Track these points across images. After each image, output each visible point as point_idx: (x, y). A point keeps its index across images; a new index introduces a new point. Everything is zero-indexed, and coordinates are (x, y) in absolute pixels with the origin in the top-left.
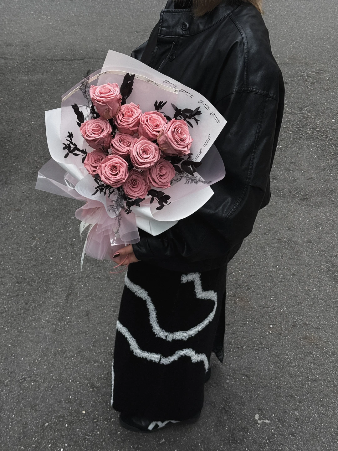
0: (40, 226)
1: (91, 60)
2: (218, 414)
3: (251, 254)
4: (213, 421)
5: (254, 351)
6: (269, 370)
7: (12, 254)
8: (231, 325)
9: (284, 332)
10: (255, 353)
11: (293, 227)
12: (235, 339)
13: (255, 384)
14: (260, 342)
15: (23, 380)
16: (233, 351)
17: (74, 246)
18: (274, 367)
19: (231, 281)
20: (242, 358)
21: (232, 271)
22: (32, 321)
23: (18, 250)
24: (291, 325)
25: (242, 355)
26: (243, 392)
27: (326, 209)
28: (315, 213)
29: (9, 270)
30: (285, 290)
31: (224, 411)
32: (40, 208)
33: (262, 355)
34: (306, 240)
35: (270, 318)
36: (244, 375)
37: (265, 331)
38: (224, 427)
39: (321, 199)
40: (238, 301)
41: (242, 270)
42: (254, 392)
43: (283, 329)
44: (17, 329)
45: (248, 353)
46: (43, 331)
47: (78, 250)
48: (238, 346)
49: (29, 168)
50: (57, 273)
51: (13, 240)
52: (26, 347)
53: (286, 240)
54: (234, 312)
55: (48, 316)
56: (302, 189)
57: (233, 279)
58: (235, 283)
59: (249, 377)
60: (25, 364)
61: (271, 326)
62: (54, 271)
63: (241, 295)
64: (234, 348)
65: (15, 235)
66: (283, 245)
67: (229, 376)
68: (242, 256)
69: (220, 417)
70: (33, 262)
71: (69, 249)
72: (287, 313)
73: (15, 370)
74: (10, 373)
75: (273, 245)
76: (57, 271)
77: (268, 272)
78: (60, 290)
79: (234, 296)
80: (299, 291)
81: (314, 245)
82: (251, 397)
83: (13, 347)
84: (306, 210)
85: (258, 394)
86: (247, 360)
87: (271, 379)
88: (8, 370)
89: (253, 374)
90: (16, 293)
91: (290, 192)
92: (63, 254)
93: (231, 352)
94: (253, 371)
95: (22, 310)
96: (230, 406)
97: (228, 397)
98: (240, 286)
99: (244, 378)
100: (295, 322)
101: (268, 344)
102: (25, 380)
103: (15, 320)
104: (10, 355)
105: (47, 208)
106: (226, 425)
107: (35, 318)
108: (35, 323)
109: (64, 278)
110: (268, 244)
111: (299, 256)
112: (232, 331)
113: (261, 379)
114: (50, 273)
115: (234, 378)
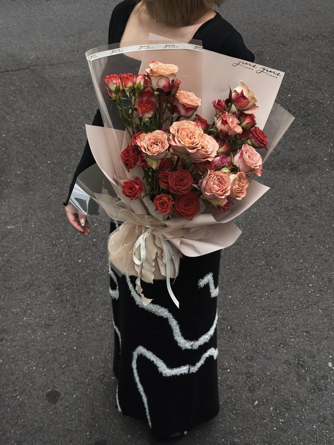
0: (55, 233)
1: (37, 68)
2: (295, 370)
3: (267, 225)
4: (294, 377)
5: (305, 310)
6: (324, 323)
7: (39, 264)
8: (275, 291)
9: (324, 288)
10: (306, 311)
11: (293, 195)
12: (283, 302)
13: (318, 337)
14: (306, 301)
15: (102, 377)
16: (286, 313)
17: (97, 245)
18: (327, 320)
19: (259, 252)
20: (296, 318)
21: (256, 243)
22: (87, 321)
23: (43, 259)
24: (327, 281)
25: (295, 315)
26: (309, 346)
27: (316, 175)
28: (308, 180)
29: (42, 279)
30: (309, 252)
31: (299, 366)
32: (48, 216)
33: (313, 312)
34: (309, 204)
35: (307, 278)
36: (304, 332)
37: (307, 290)
38: (306, 380)
39: (308, 167)
40: (273, 268)
41: (264, 240)
42: (319, 343)
43: (322, 285)
44: (76, 331)
45: (300, 312)
46: (102, 329)
47: (103, 248)
48: (289, 308)
49: (20, 179)
50: (92, 273)
51: (34, 250)
52: (92, 347)
53: (292, 207)
54: (273, 279)
55: (101, 315)
56: (288, 160)
57: (259, 250)
58: (263, 253)
59: (309, 333)
60: (98, 361)
61: (311, 285)
62: (88, 273)
63: (273, 263)
64: (286, 310)
65: (34, 245)
66: (292, 213)
67: (292, 335)
68: (259, 229)
69: (299, 372)
70: (63, 267)
71: (94, 249)
72: (319, 271)
73: (91, 369)
74: (87, 373)
75: (283, 214)
76: (91, 272)
77: (288, 238)
78: (102, 289)
79: (268, 265)
80: (322, 250)
81: (318, 207)
82: (318, 349)
83: (79, 349)
84: (299, 178)
85: (323, 345)
86: (302, 318)
87: (329, 330)
88: (84, 370)
89: (312, 329)
90: (59, 299)
91: (278, 164)
92: (90, 255)
93: (284, 314)
94: (310, 327)
95: (73, 313)
96: (303, 360)
97: (298, 353)
98: (268, 255)
99: (306, 334)
100: (330, 277)
101: (314, 301)
102: (104, 376)
103: (70, 324)
104: (80, 357)
105: (54, 214)
106: (306, 378)
107: (89, 319)
108: (91, 323)
109: (101, 278)
110: (278, 214)
111: (309, 220)
112: (278, 296)
113: (321, 332)
114: (85, 275)
115: (297, 336)
